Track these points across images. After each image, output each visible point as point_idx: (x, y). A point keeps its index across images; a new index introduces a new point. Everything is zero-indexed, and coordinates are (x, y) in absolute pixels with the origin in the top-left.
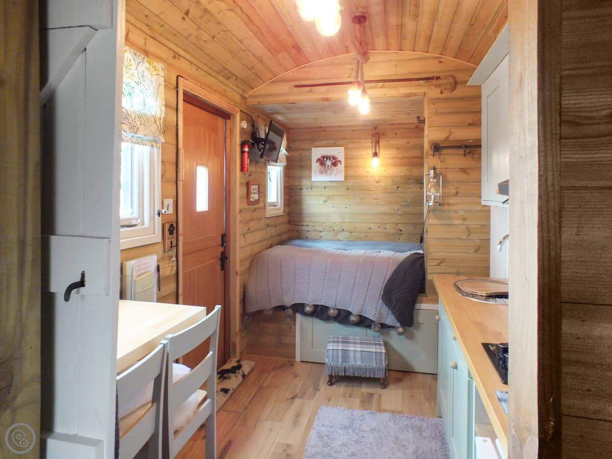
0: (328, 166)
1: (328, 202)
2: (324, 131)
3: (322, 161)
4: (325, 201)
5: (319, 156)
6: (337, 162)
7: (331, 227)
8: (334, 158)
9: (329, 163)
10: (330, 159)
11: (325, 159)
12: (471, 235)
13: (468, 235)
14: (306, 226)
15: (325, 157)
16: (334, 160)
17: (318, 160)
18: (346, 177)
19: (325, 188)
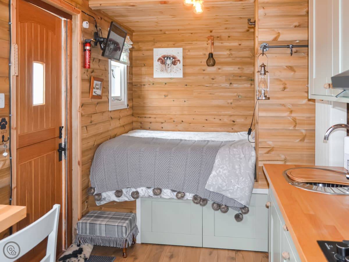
0: (168, 65)
1: (169, 97)
2: (165, 33)
3: (163, 60)
4: (165, 96)
5: (160, 56)
6: (177, 61)
7: (171, 119)
8: (174, 58)
9: (169, 62)
10: (170, 58)
11: (166, 58)
12: (297, 126)
13: (295, 126)
14: (148, 118)
15: (166, 57)
16: (173, 60)
17: (159, 59)
18: (184, 74)
19: (166, 84)
